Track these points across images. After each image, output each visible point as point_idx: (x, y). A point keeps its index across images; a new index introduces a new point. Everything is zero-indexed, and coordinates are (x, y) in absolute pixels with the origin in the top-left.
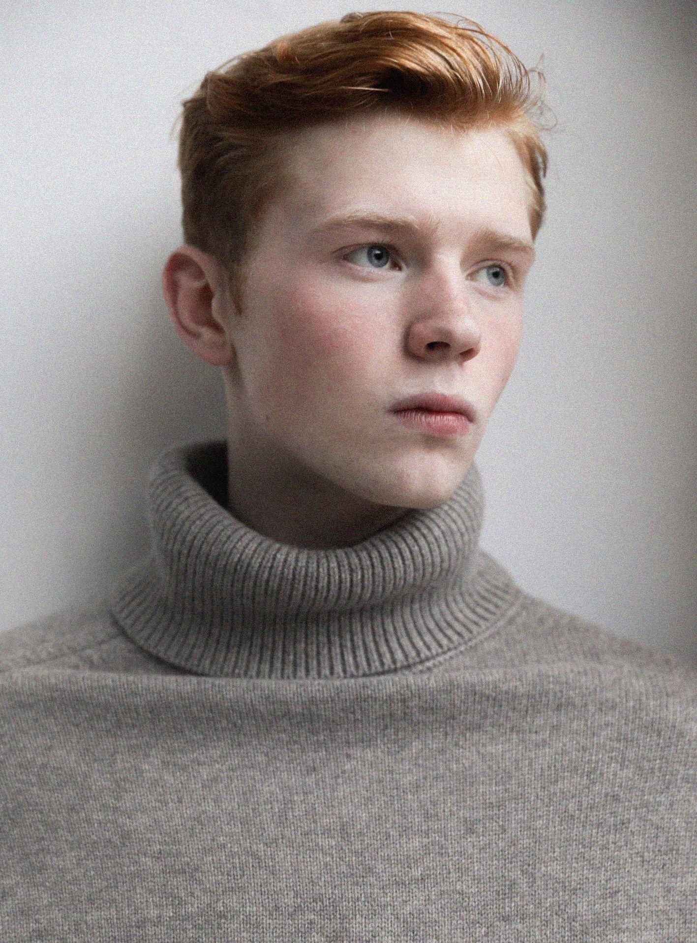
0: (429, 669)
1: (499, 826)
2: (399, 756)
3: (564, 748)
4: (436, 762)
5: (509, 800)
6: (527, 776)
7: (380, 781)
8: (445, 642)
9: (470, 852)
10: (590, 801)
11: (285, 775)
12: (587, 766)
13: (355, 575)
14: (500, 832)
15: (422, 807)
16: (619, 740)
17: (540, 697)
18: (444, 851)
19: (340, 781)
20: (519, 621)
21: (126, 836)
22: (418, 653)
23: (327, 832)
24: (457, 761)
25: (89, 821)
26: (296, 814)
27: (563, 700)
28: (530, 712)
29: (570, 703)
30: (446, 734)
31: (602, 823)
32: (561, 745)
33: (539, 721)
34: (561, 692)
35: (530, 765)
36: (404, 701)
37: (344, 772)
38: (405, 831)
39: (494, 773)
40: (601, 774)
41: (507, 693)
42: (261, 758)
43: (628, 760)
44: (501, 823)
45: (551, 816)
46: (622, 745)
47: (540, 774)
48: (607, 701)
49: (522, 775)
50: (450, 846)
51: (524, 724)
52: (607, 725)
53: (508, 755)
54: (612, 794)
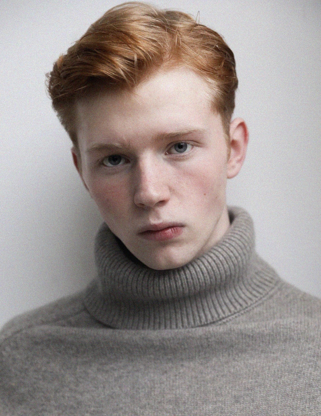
0: (224, 323)
1: (251, 399)
2: (206, 365)
3: (286, 361)
4: (224, 368)
5: (257, 386)
6: (267, 375)
7: (196, 377)
8: (233, 309)
9: (236, 412)
10: (298, 387)
11: (152, 375)
12: (297, 369)
13: (177, 283)
14: (252, 402)
15: (214, 390)
16: (314, 357)
17: (276, 336)
18: (223, 411)
19: (177, 377)
20: (275, 296)
21: (79, 403)
22: (219, 315)
23: (169, 401)
24: (234, 367)
25: (63, 397)
26: (155, 393)
27: (288, 337)
28: (271, 343)
29: (291, 339)
30: (229, 355)
31: (303, 398)
32: (285, 359)
33: (276, 347)
34: (287, 333)
35: (269, 369)
36: (207, 339)
37: (179, 373)
38: (205, 402)
39: (251, 373)
40: (304, 374)
41: (258, 334)
42: (142, 367)
43: (318, 367)
44: (252, 398)
45: (277, 394)
46: (315, 359)
47: (273, 373)
48: (310, 337)
49: (265, 374)
50: (226, 409)
51: (268, 349)
52: (309, 349)
53: (259, 364)
54: (309, 383)
